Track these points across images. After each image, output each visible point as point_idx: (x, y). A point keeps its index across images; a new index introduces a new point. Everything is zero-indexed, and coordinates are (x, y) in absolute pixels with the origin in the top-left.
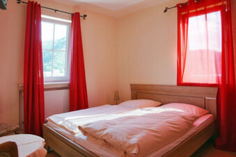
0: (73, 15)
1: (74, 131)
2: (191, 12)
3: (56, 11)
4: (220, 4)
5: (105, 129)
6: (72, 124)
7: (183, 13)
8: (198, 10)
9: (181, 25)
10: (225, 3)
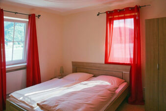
0: (29, 16)
1: (33, 106)
2: (115, 17)
3: (16, 13)
4: (133, 14)
5: (57, 106)
6: (31, 100)
7: (110, 17)
8: (120, 16)
9: (108, 25)
10: (136, 14)
